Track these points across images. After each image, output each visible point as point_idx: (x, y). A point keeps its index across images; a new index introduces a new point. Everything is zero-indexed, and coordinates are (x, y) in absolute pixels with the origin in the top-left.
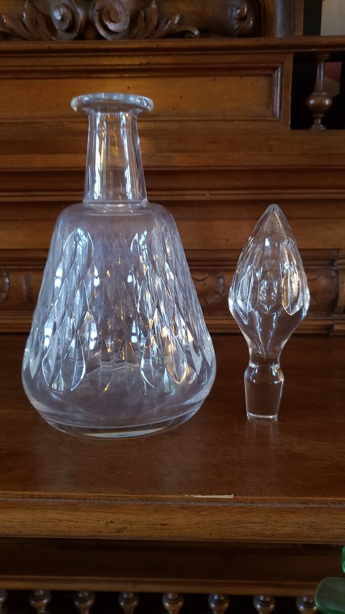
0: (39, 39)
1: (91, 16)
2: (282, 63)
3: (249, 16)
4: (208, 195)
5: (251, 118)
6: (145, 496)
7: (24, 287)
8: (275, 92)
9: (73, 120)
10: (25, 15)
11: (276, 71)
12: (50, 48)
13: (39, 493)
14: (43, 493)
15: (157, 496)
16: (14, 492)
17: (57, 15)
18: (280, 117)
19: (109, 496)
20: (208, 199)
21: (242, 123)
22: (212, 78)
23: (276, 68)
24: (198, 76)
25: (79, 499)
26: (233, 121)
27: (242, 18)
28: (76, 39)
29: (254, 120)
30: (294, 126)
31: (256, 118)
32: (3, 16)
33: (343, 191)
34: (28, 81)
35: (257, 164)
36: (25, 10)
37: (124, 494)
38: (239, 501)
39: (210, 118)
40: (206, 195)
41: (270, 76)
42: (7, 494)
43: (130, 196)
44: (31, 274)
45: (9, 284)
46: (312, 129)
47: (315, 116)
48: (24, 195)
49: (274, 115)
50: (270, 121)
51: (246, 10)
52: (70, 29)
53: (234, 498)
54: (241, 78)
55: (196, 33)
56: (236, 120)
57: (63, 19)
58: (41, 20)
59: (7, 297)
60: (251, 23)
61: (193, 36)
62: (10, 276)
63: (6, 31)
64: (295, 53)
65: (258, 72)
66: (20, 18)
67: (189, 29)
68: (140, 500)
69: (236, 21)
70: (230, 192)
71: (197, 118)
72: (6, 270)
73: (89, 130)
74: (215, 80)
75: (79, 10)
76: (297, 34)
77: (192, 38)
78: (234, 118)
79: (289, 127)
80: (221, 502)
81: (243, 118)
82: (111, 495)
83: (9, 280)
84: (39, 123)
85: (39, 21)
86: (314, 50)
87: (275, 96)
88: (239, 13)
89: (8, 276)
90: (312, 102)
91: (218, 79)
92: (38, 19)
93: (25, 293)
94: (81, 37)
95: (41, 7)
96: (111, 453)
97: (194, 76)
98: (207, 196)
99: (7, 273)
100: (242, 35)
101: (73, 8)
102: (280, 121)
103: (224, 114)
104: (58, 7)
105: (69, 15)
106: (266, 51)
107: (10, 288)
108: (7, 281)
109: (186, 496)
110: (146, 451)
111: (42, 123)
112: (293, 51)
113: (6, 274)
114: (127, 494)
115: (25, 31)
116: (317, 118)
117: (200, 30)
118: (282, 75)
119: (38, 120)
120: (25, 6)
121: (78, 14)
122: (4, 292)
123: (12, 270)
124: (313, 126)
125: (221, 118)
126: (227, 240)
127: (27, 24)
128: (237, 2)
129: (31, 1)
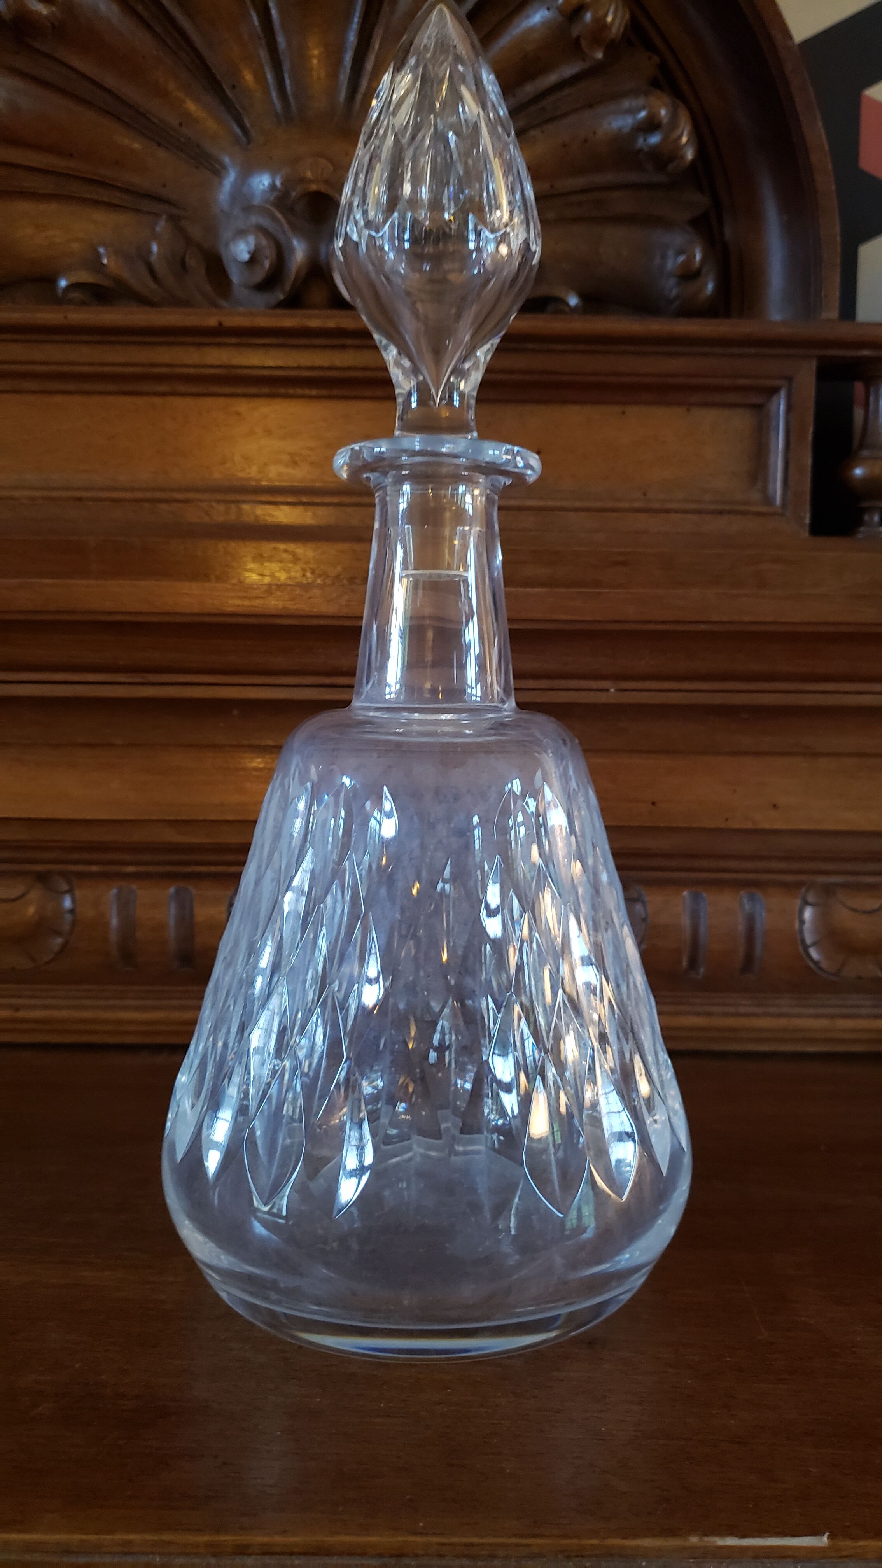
0: (186, 303)
1: (323, 256)
2: (790, 379)
3: (704, 271)
4: (612, 690)
5: (712, 507)
6: (575, 1541)
7: (114, 922)
8: (772, 447)
10: (155, 248)
11: (775, 398)
12: (220, 324)
13: (266, 1539)
14: (278, 1539)
15: (611, 1541)
16: (191, 1538)
17: (239, 250)
18: (784, 505)
19: (472, 1545)
20: (613, 701)
21: (690, 516)
22: (618, 409)
23: (775, 390)
24: (584, 403)
25: (381, 1556)
26: (668, 511)
27: (689, 275)
28: (281, 305)
29: (721, 513)
30: (818, 528)
31: (726, 507)
32: (101, 250)
33: (877, 687)
34: (157, 400)
35: (746, 618)
36: (155, 236)
37: (515, 1535)
38: (845, 1553)
39: (610, 505)
40: (608, 690)
41: (759, 408)
42: (169, 1543)
43: (475, 691)
44: (134, 886)
45: (72, 911)
46: (860, 536)
47: (865, 504)
48: (137, 680)
49: (768, 500)
50: (759, 514)
51: (698, 257)
52: (269, 283)
53: (830, 1548)
54: (688, 410)
55: (573, 301)
56: (676, 511)
57: (253, 260)
58: (194, 262)
59: (64, 947)
60: (711, 287)
61: (567, 309)
62: (78, 893)
63: (106, 283)
64: (820, 358)
65: (732, 398)
66: (144, 255)
67: (558, 292)
68: (560, 1556)
69: (672, 281)
70: (667, 685)
71: (578, 504)
72: (64, 875)
73: (377, 526)
74: (623, 413)
75: (295, 243)
76: (825, 315)
77: (562, 312)
78: (672, 506)
79: (807, 528)
80: (793, 1557)
81: (693, 506)
82: (475, 1540)
83: (74, 901)
85: (191, 262)
86: (866, 353)
87: (772, 457)
88: (683, 262)
89: (70, 891)
90: (858, 472)
91: (631, 410)
92: (187, 257)
93: (113, 937)
94: (294, 302)
95: (196, 232)
96: (439, 1403)
97: (574, 402)
98: (611, 693)
99: (69, 883)
100: (688, 311)
101: (281, 238)
102: (782, 515)
103: (645, 494)
104: (241, 233)
105: (270, 253)
106: (752, 350)
107: (74, 924)
108: (67, 903)
109: (694, 1540)
110: (535, 1397)
112: (818, 352)
113: (65, 887)
114: (522, 1536)
115: (153, 285)
116: (870, 510)
117: (583, 296)
118: (789, 408)
120: (158, 229)
121: (292, 251)
122: (58, 933)
123: (81, 876)
124: (862, 529)
125: (637, 505)
126: (653, 803)
127: (161, 268)
128: (677, 239)
129: (174, 219)
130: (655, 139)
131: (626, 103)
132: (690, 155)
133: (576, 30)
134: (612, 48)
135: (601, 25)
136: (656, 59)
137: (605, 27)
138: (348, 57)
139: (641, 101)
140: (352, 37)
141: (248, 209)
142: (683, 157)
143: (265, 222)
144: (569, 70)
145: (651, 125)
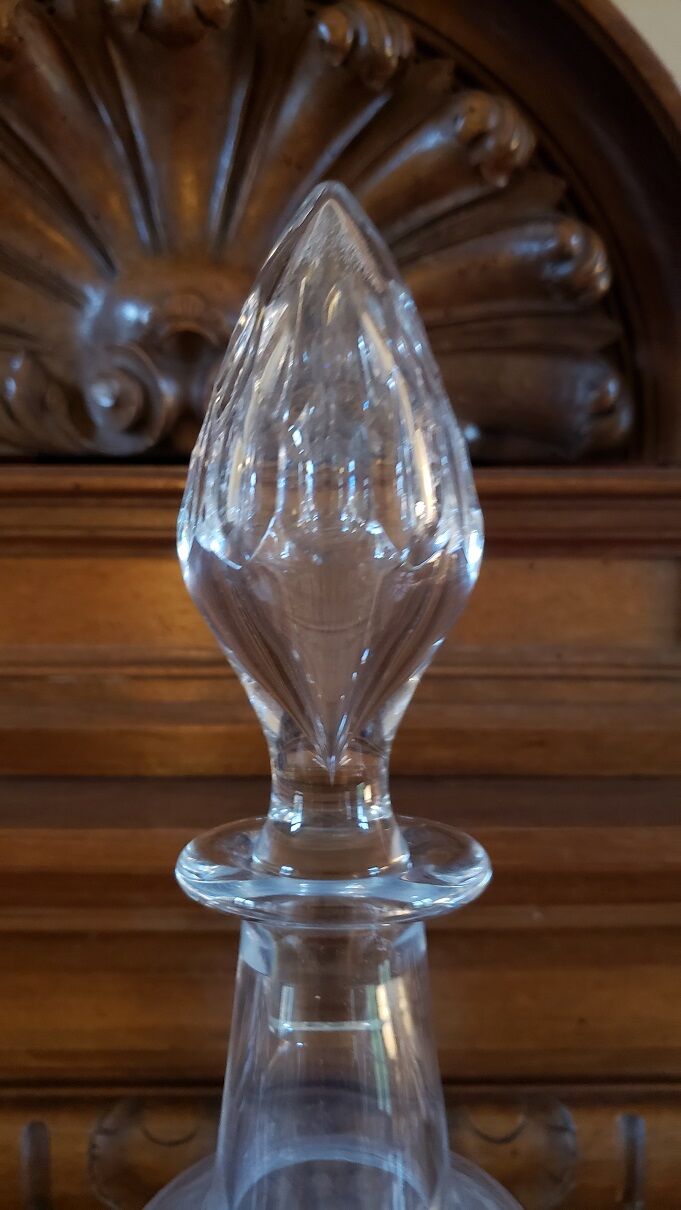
1: (195, 399)
3: (618, 407)
4: (536, 914)
9: (133, 671)
10: (12, 387)
17: (102, 397)
22: (525, 563)
27: (602, 412)
36: (12, 374)
39: (521, 671)
51: (612, 392)
52: (139, 425)
55: (470, 434)
57: (119, 403)
58: (54, 398)
60: (625, 423)
69: (584, 417)
75: (163, 384)
84: (34, 678)
85: (51, 400)
88: (594, 397)
91: (540, 563)
92: (47, 394)
95: (57, 367)
98: (536, 917)
101: (147, 380)
103: (560, 659)
104: (104, 376)
105: (136, 396)
111: (41, 678)
117: (481, 429)
119: (32, 671)
120: (15, 366)
121: (160, 395)
125: (551, 671)
126: (581, 1021)
127: (19, 408)
128: (588, 372)
129: (33, 355)
130: (565, 269)
131: (531, 230)
132: (603, 284)
133: (476, 156)
134: (517, 175)
135: (504, 154)
136: (563, 184)
137: (510, 154)
138: (221, 185)
139: (548, 229)
140: (226, 161)
141: (111, 348)
142: (595, 288)
143: (130, 364)
144: (466, 194)
145: (562, 255)
